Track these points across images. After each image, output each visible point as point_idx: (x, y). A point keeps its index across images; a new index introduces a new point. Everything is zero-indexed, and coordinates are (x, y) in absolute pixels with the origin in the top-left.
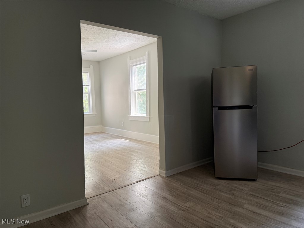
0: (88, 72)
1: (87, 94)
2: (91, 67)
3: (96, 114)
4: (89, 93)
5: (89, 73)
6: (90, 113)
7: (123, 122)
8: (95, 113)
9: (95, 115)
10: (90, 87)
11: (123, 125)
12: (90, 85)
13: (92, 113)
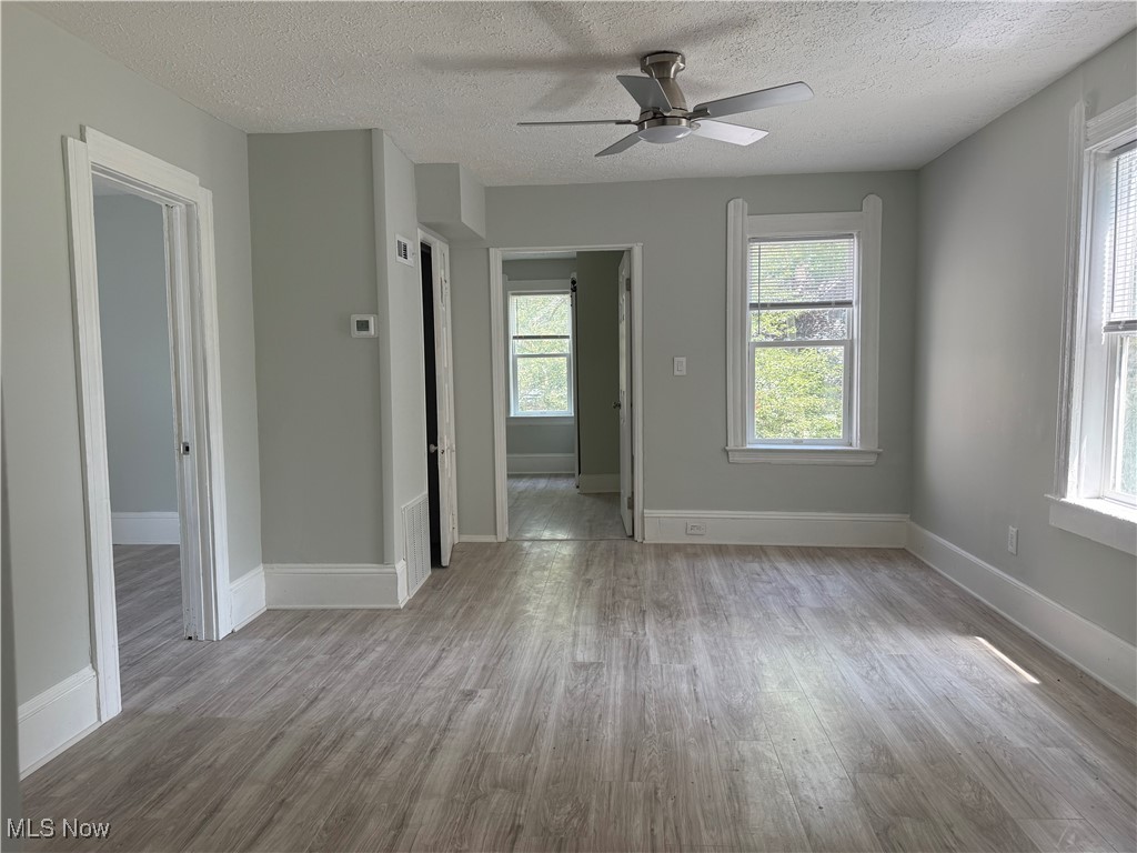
0: (851, 236)
1: (841, 349)
2: (873, 205)
3: (879, 454)
4: (852, 341)
5: (858, 237)
6: (851, 445)
7: (1013, 530)
8: (874, 447)
9: (872, 459)
10: (856, 310)
11: (1011, 549)
12: (857, 303)
13: (858, 448)
